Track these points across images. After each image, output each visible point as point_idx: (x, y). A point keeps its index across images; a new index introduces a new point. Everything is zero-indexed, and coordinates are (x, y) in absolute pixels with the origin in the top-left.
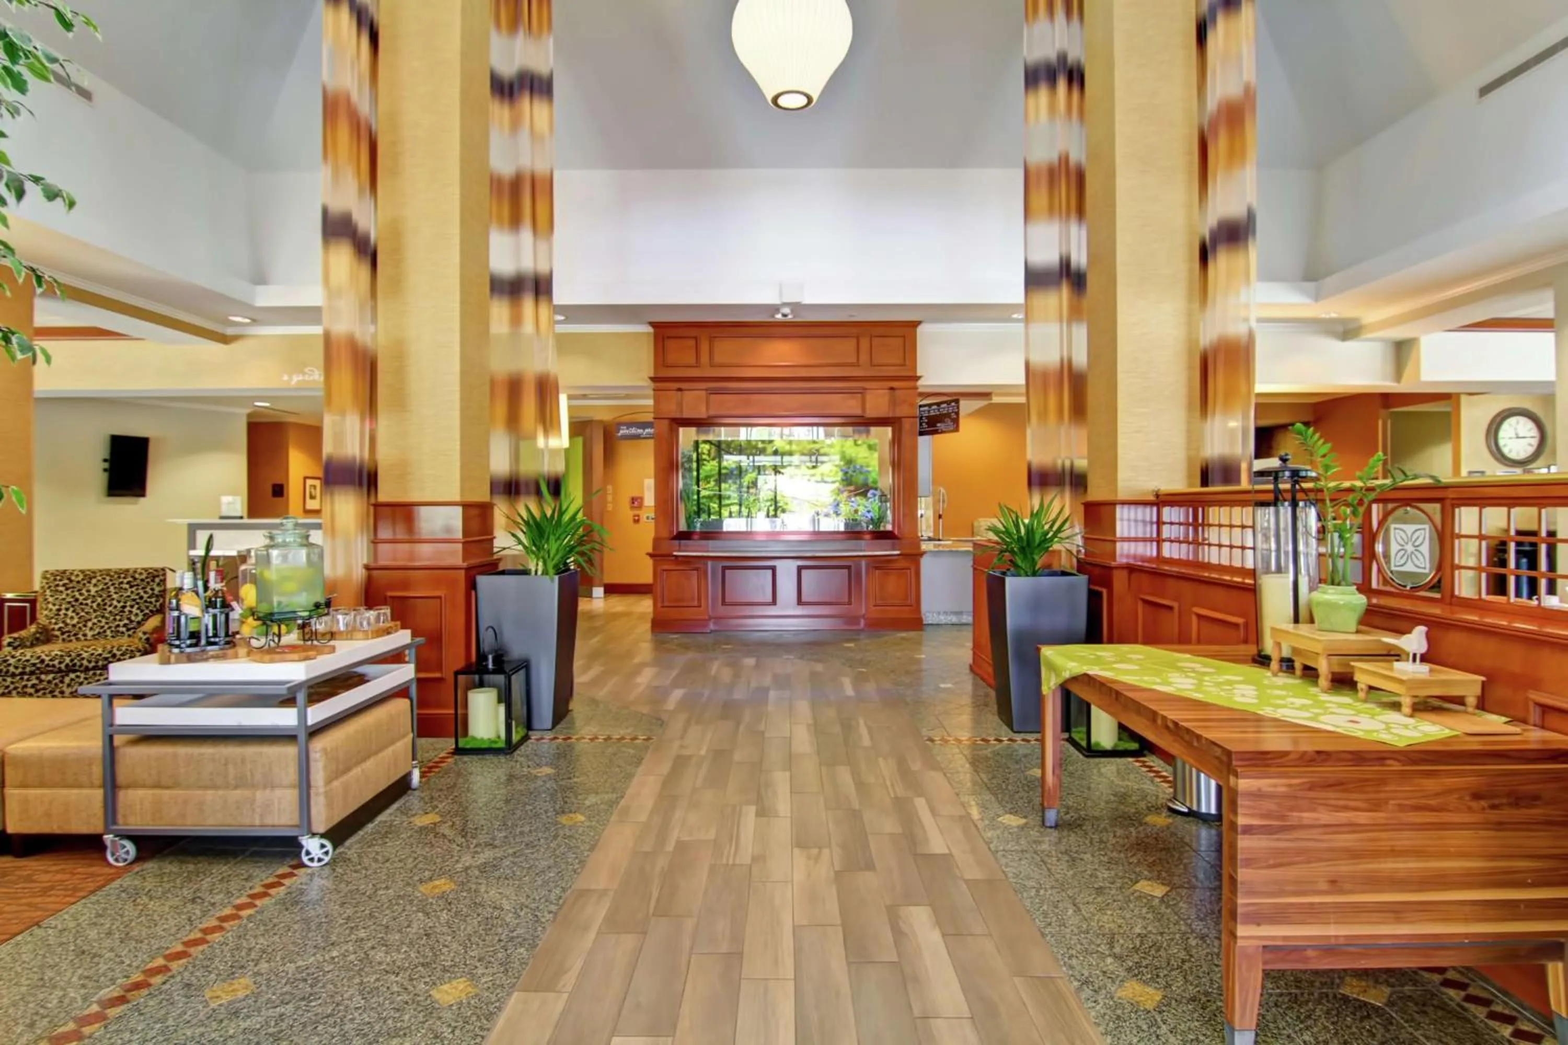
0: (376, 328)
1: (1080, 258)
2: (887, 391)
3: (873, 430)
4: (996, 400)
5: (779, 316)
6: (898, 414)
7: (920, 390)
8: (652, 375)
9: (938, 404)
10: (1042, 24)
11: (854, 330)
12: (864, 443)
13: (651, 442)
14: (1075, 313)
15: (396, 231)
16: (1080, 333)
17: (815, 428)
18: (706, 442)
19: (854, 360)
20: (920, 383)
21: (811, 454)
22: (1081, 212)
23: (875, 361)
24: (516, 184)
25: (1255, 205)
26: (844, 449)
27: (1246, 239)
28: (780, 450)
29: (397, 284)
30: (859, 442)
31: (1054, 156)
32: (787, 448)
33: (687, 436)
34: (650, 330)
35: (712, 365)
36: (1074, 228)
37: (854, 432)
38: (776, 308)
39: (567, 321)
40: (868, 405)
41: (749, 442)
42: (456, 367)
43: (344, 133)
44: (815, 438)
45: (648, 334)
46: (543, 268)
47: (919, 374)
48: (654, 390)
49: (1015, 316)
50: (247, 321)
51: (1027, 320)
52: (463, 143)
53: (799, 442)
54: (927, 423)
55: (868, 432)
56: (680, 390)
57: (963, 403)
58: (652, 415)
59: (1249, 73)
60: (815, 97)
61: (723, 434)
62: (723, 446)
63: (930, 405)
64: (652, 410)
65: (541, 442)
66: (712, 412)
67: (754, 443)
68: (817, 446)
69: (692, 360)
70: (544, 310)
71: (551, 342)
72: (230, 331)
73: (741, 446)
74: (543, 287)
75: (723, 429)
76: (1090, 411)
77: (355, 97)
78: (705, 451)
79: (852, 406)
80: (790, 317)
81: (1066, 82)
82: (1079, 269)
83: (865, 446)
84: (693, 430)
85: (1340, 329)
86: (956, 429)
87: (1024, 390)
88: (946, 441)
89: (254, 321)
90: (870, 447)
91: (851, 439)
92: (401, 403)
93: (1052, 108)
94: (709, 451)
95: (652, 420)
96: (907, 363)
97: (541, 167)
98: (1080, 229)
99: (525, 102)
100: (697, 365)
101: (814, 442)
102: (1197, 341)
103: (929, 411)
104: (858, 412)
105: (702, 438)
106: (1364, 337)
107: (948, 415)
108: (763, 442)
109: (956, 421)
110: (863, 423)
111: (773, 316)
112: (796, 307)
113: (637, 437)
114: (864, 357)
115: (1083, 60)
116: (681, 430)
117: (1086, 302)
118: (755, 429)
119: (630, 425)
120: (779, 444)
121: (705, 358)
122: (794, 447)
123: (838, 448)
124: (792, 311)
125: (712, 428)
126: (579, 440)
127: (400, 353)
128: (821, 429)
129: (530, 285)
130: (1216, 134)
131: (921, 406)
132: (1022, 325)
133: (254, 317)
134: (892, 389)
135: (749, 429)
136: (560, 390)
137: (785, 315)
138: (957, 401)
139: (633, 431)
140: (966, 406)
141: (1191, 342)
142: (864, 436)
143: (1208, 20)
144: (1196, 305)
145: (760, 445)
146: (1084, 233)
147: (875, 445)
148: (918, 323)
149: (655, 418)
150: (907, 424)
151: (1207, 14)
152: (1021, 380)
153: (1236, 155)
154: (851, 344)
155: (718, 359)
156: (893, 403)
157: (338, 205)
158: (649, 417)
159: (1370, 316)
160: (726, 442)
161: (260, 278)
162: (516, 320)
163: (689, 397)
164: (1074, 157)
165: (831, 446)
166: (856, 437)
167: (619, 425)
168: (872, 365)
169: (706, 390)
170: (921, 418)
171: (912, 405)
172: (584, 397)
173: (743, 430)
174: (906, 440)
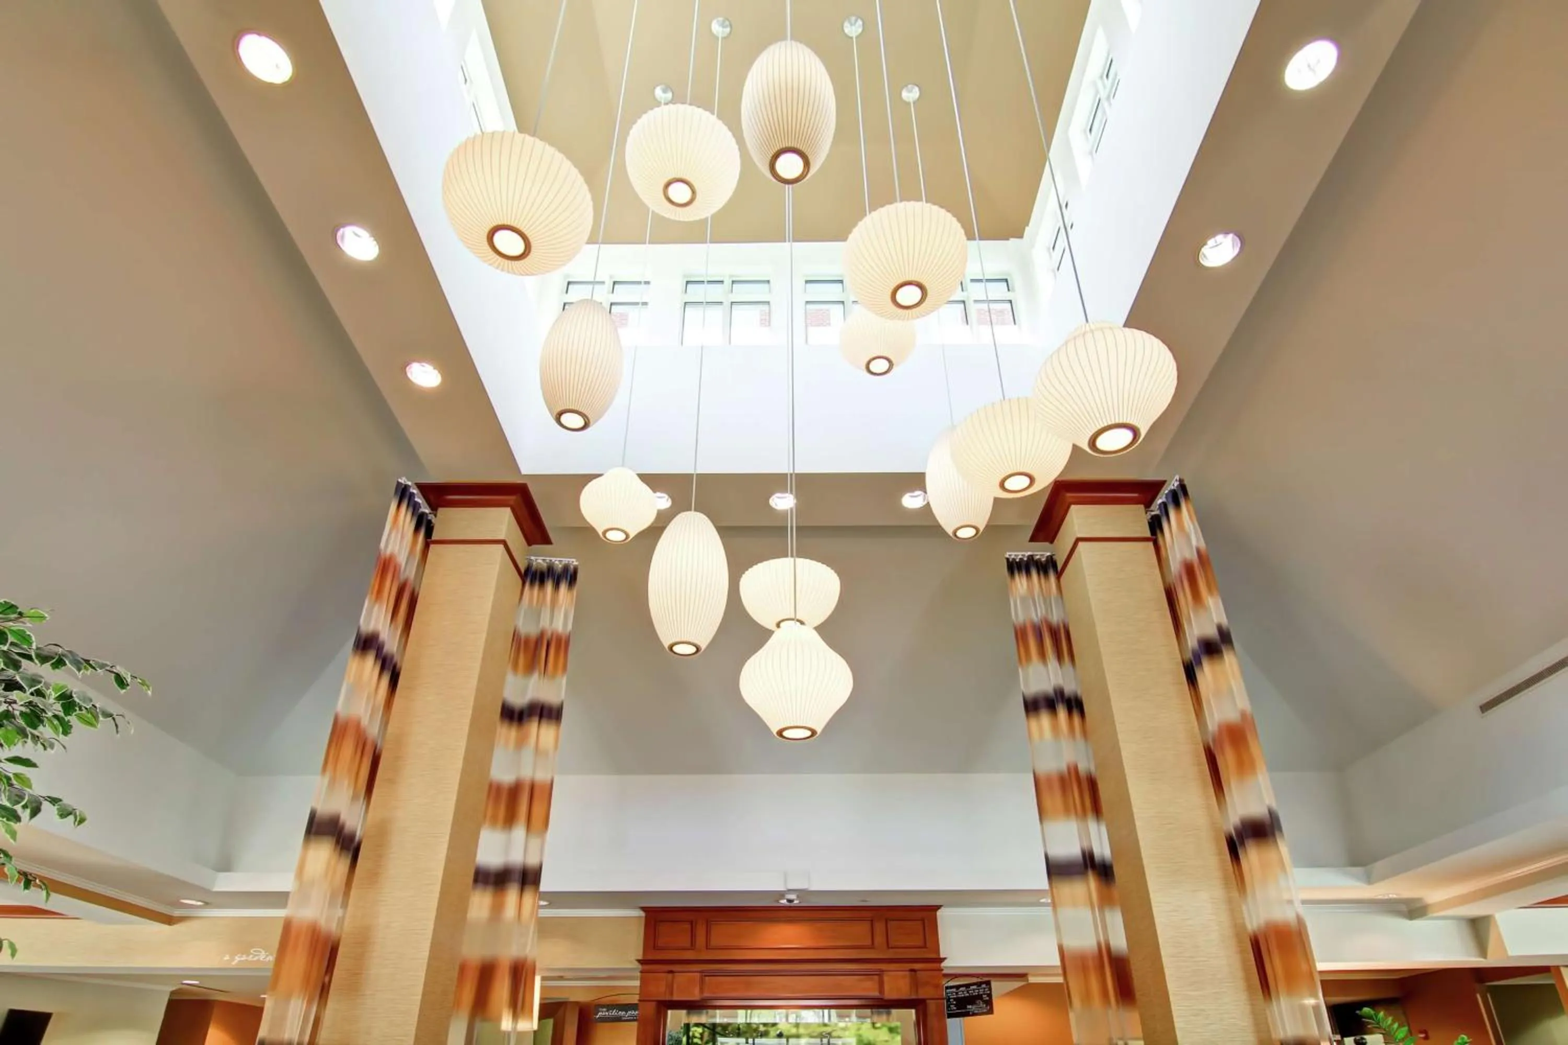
0: (345, 914)
1: (1102, 850)
2: (907, 973)
3: (894, 1012)
4: (1032, 980)
5: (784, 902)
6: (922, 995)
7: (945, 972)
8: (640, 958)
9: (967, 986)
10: (1035, 666)
11: (869, 914)
12: (883, 1026)
13: (635, 1024)
14: (1106, 901)
15: (382, 831)
16: (1115, 921)
17: (826, 1011)
18: (697, 1025)
19: (869, 942)
20: (943, 964)
21: (821, 1036)
22: (1097, 810)
23: (892, 943)
24: (514, 791)
25: (1274, 806)
26: (861, 1032)
27: (1274, 835)
28: (785, 1033)
29: (374, 877)
30: (878, 1025)
31: (1063, 767)
32: (794, 1031)
33: (675, 1019)
34: (642, 914)
35: (708, 947)
36: (1092, 825)
37: (872, 1013)
38: (781, 894)
39: (551, 905)
40: (887, 987)
41: (749, 1024)
42: (426, 954)
43: (348, 749)
44: (826, 1021)
45: (640, 917)
46: (532, 861)
47: (942, 956)
48: (641, 972)
49: (1043, 900)
50: (199, 903)
51: (1054, 905)
52: (466, 759)
53: (808, 1025)
54: (956, 1005)
55: (889, 1014)
56: (671, 972)
57: (995, 985)
58: (637, 997)
59: (1242, 702)
60: (819, 730)
61: (720, 1017)
62: (719, 1029)
63: (958, 987)
64: (638, 992)
65: (506, 1024)
66: (707, 995)
67: (755, 1026)
68: (828, 1029)
69: (685, 941)
70: (528, 898)
71: (532, 927)
72: (177, 913)
73: (739, 1029)
74: (530, 878)
75: (718, 1011)
76: (1138, 994)
77: (365, 722)
78: (697, 1035)
79: (869, 988)
80: (795, 902)
81: (1066, 710)
82: (1104, 861)
83: (885, 1030)
84: (683, 1012)
85: (1404, 908)
86: (991, 1011)
87: (1060, 971)
88: (978, 1024)
89: (207, 904)
90: (891, 1030)
91: (869, 1020)
92: (354, 987)
93: (1055, 728)
94: (702, 1034)
95: (636, 1002)
96: (928, 945)
97: (541, 776)
98: (1098, 825)
99: (533, 726)
100: (693, 946)
101: (825, 1025)
102: (1244, 926)
103: (957, 993)
104: (876, 994)
105: (694, 1019)
106: (1430, 915)
107: (979, 997)
108: (765, 1025)
109: (989, 1003)
110: (882, 1005)
111: (778, 901)
112: (801, 893)
113: (618, 1019)
114: (880, 939)
115: (1079, 693)
116: (669, 1012)
117: (1116, 892)
118: (756, 1012)
119: (610, 1007)
120: (783, 1027)
121: (701, 940)
122: (802, 1031)
123: (853, 1032)
124: (798, 897)
125: (705, 1011)
126: (550, 1022)
127: (364, 939)
128: (833, 1012)
129: (517, 876)
130: (1222, 748)
131: (947, 988)
132: (1050, 908)
133: (207, 900)
134: (912, 970)
135: (749, 1011)
136: (537, 972)
137: (790, 901)
138: (988, 983)
139: (614, 1013)
140: (998, 987)
141: (1238, 928)
142: (884, 1017)
143: (1194, 662)
144: (1235, 894)
145: (762, 1028)
146: (1104, 829)
147: (897, 1027)
148: (938, 907)
149: (640, 1001)
150: (932, 1006)
151: (1192, 658)
152: (1057, 962)
153: (1245, 765)
154: (864, 927)
155: (714, 942)
156: (915, 984)
157: (325, 808)
158: (635, 999)
159: (1433, 896)
160: (721, 1025)
161: (225, 865)
162: (497, 908)
163: (680, 979)
164: (1083, 767)
165: (844, 1029)
166: (875, 1018)
167: (599, 1006)
168: (888, 947)
169: (700, 972)
170: (948, 1000)
171: (937, 986)
172: (561, 978)
173: (741, 1012)
174: (932, 1021)
